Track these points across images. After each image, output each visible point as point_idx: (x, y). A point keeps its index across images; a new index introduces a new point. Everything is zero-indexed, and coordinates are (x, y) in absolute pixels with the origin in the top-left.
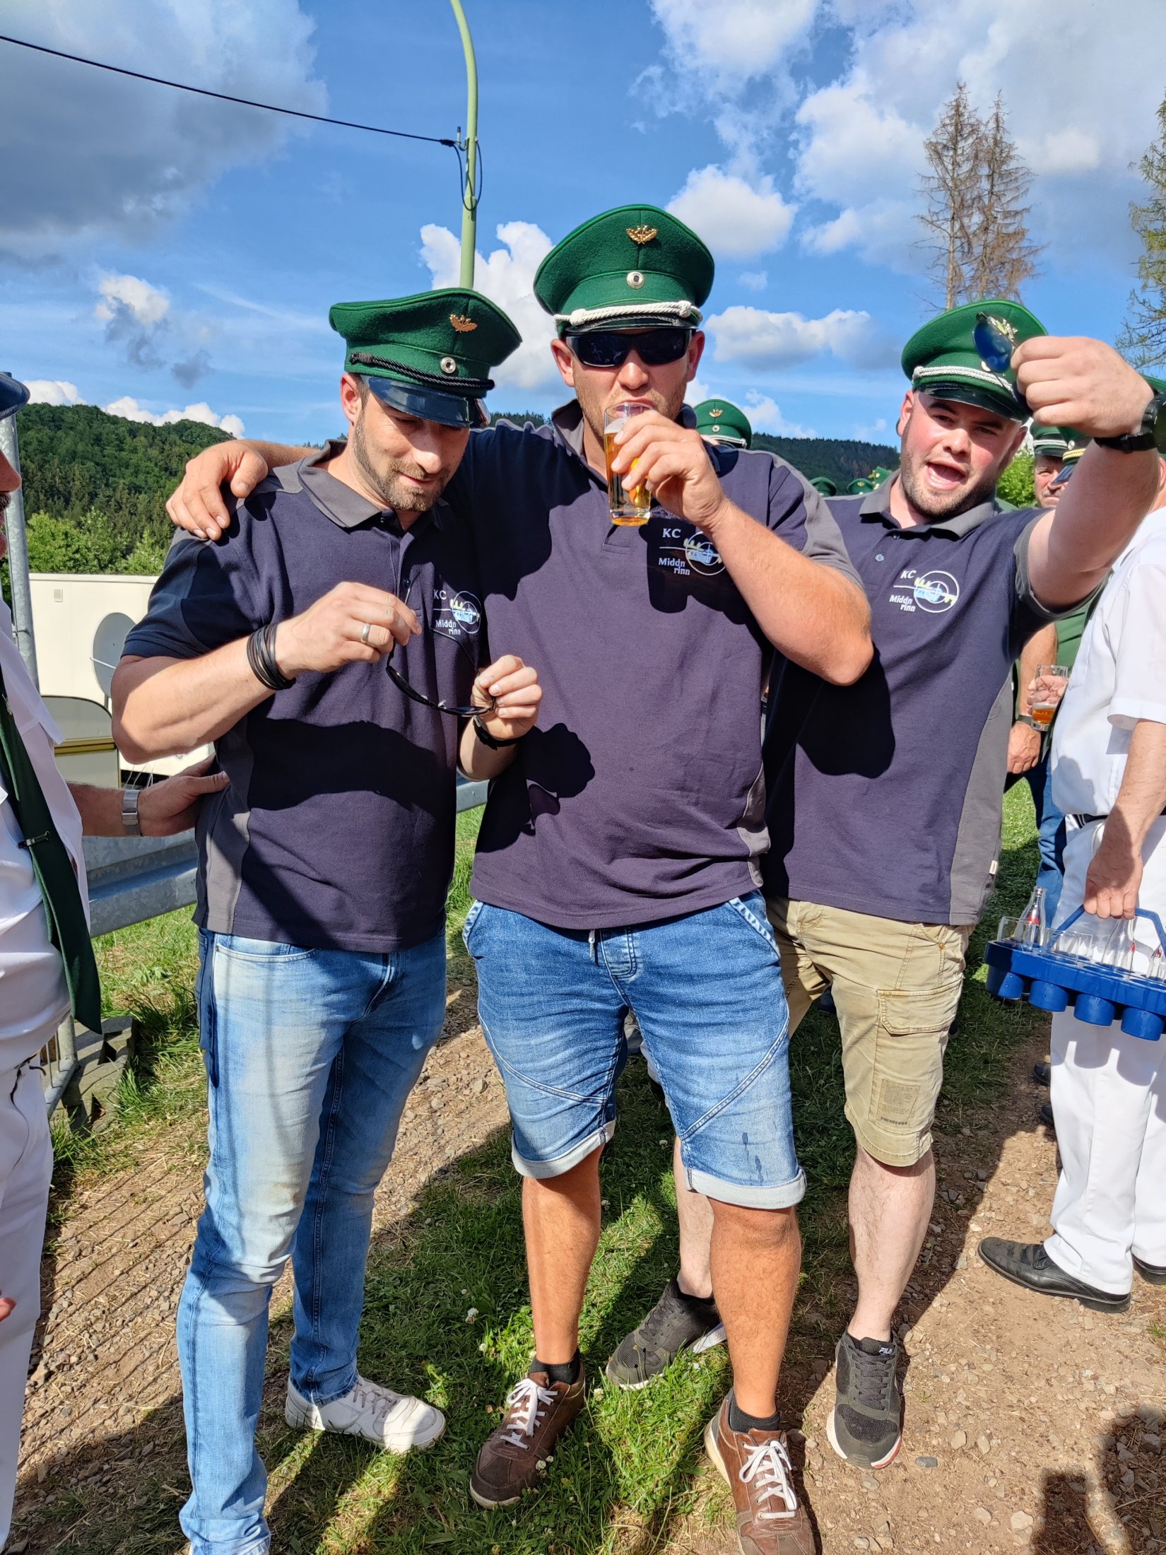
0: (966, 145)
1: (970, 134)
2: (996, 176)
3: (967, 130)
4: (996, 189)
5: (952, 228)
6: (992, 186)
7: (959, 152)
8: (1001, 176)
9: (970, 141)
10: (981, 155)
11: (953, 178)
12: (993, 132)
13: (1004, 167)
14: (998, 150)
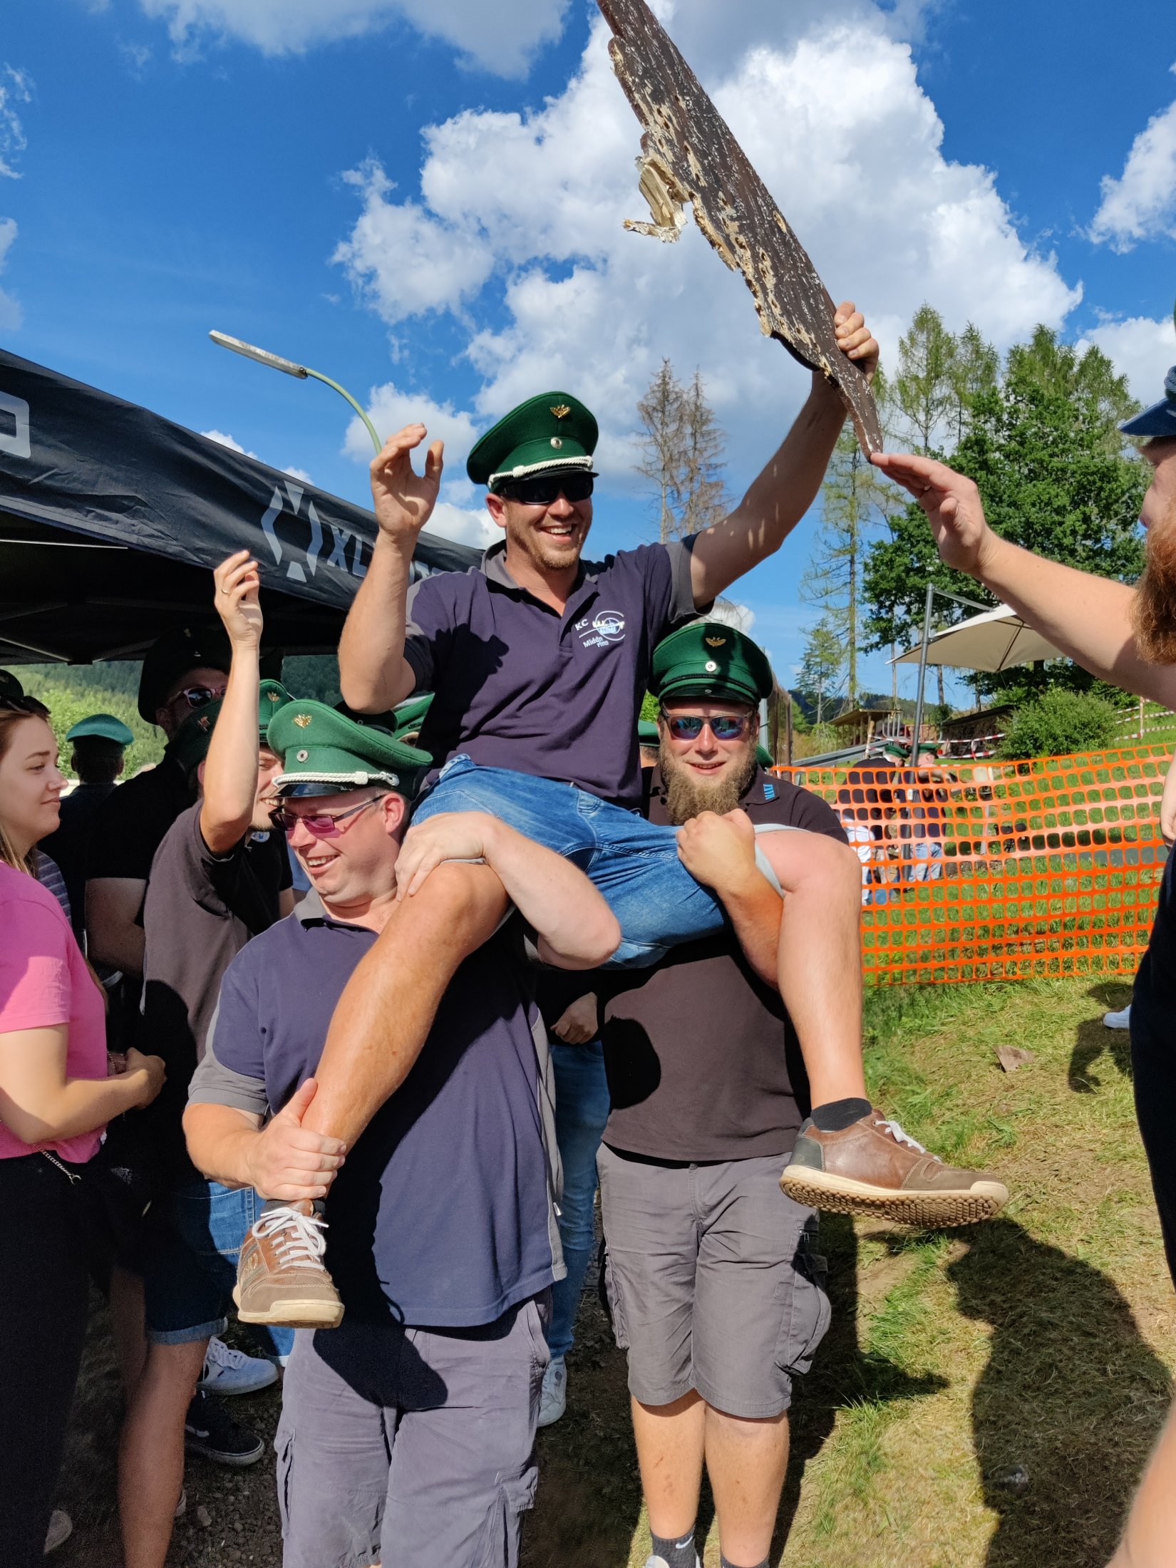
0: (672, 408)
1: (675, 401)
2: (698, 435)
3: (672, 396)
4: (698, 446)
5: (664, 477)
6: (695, 443)
7: (667, 413)
8: (703, 435)
9: (675, 406)
10: (685, 418)
11: (662, 435)
12: (693, 399)
13: (705, 428)
14: (698, 414)
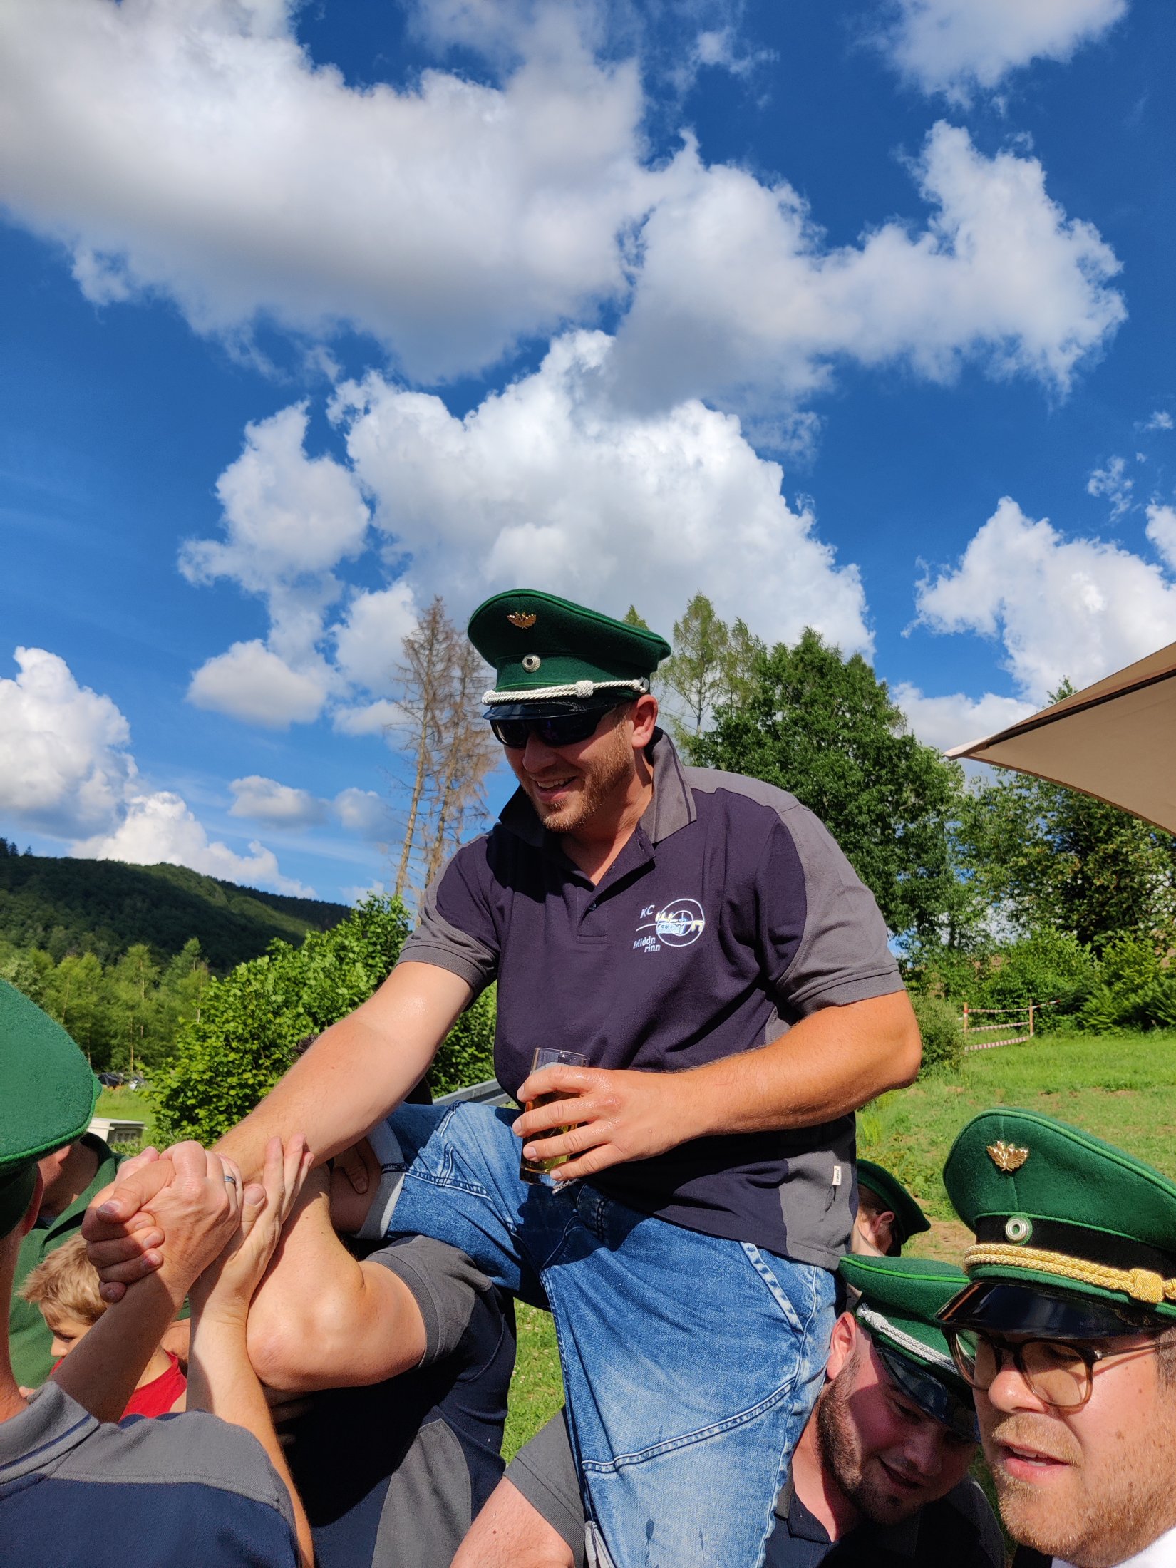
0: (440, 648)
1: (444, 639)
2: (467, 680)
3: (441, 637)
4: (467, 691)
5: (425, 716)
6: (464, 688)
7: (435, 653)
8: (472, 681)
9: (444, 645)
10: (454, 659)
11: (427, 674)
13: (475, 674)
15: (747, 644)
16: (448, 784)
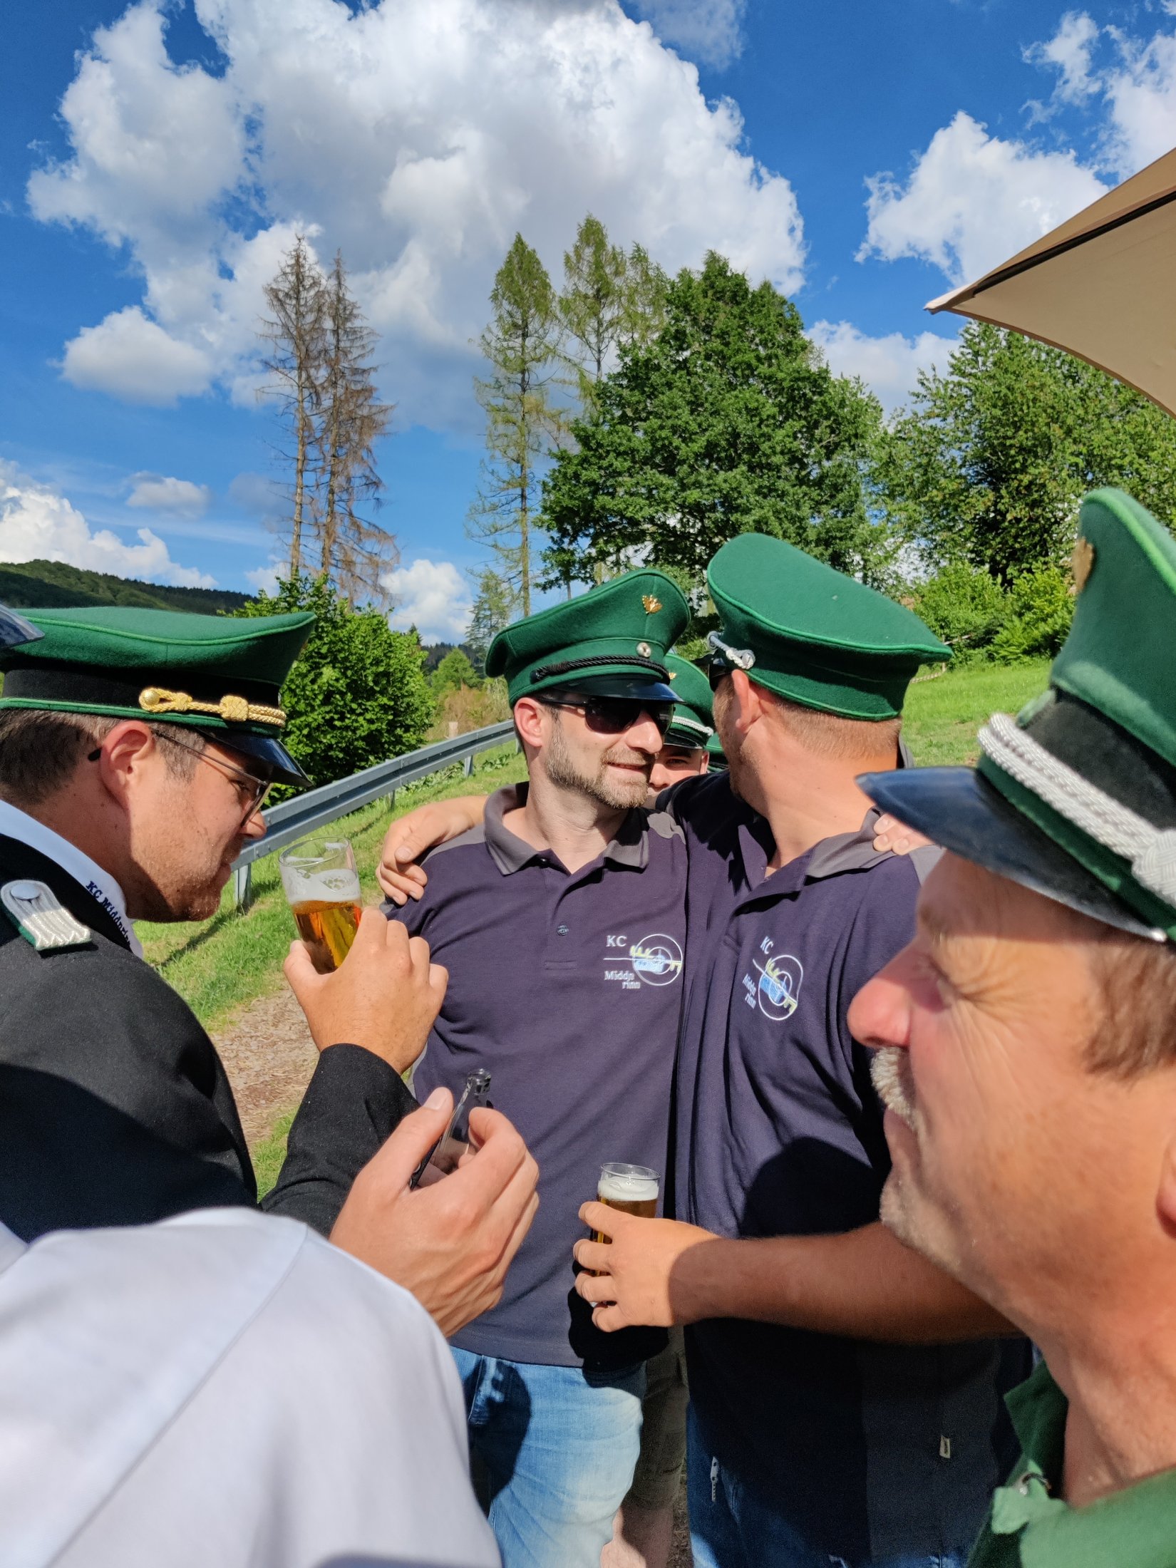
0: (308, 296)
1: (311, 286)
2: (341, 332)
3: (308, 283)
4: (342, 344)
5: (300, 377)
6: (338, 341)
8: (347, 332)
9: (312, 293)
10: (325, 309)
12: (334, 288)
13: (349, 325)
14: (341, 307)
15: (647, 274)
16: (332, 452)
